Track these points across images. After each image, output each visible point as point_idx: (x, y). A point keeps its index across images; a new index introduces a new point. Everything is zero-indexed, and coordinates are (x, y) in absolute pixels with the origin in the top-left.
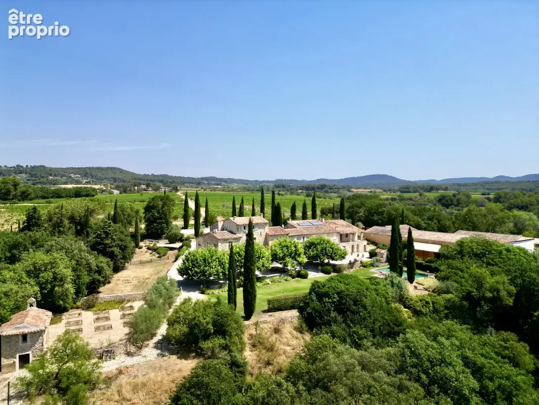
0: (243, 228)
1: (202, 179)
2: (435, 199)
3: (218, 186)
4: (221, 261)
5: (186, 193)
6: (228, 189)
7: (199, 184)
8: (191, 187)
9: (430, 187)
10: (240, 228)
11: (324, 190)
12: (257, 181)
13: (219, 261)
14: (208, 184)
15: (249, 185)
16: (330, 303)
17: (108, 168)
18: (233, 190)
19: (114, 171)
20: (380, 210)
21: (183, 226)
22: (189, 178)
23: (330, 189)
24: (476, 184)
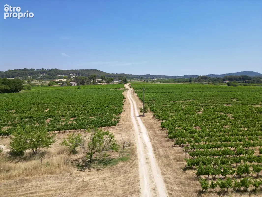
7: (142, 78)
17: (91, 70)
19: (95, 71)
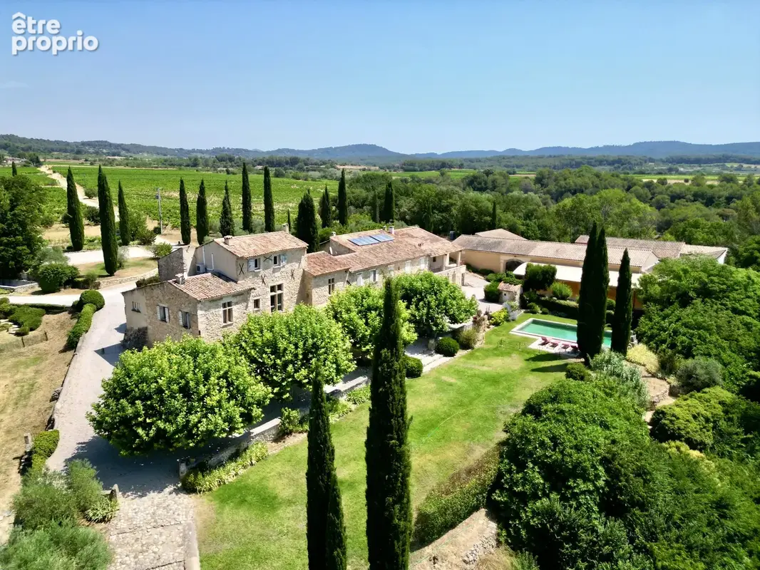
0: (252, 264)
1: (83, 144)
2: (463, 180)
3: (116, 157)
4: (233, 384)
5: (69, 171)
6: (135, 162)
7: (79, 152)
8: (66, 158)
9: (440, 164)
10: (245, 266)
11: (296, 166)
12: (181, 149)
13: (230, 384)
14: (97, 153)
15: (169, 156)
16: (590, 493)
18: (145, 165)
20: (444, 203)
21: (70, 244)
22: (57, 142)
23: (306, 164)
24: (490, 160)
